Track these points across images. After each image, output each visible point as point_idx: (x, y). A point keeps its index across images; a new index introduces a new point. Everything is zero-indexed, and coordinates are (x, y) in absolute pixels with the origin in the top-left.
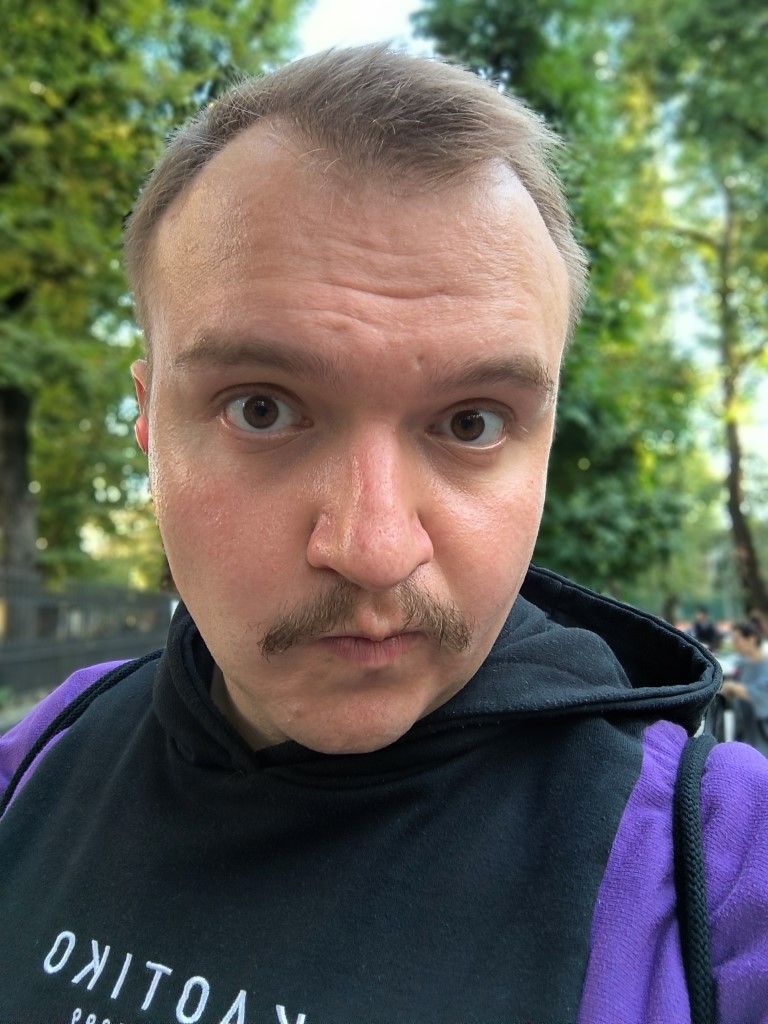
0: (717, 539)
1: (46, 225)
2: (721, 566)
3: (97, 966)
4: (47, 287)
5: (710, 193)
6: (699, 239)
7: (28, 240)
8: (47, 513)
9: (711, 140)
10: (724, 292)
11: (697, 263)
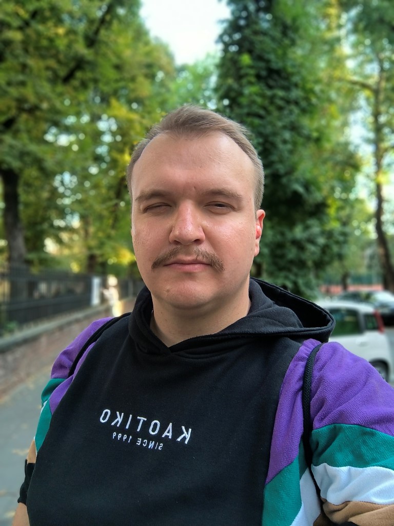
0: (369, 244)
1: (23, 84)
2: (372, 257)
3: (119, 419)
4: (24, 116)
5: (371, 61)
6: (364, 86)
7: (14, 92)
8: (29, 234)
9: (372, 32)
10: (376, 115)
11: (363, 99)
